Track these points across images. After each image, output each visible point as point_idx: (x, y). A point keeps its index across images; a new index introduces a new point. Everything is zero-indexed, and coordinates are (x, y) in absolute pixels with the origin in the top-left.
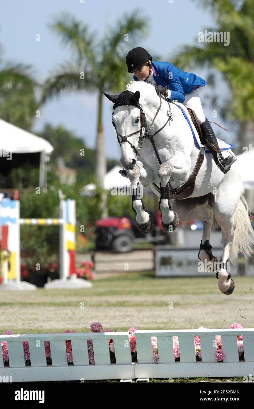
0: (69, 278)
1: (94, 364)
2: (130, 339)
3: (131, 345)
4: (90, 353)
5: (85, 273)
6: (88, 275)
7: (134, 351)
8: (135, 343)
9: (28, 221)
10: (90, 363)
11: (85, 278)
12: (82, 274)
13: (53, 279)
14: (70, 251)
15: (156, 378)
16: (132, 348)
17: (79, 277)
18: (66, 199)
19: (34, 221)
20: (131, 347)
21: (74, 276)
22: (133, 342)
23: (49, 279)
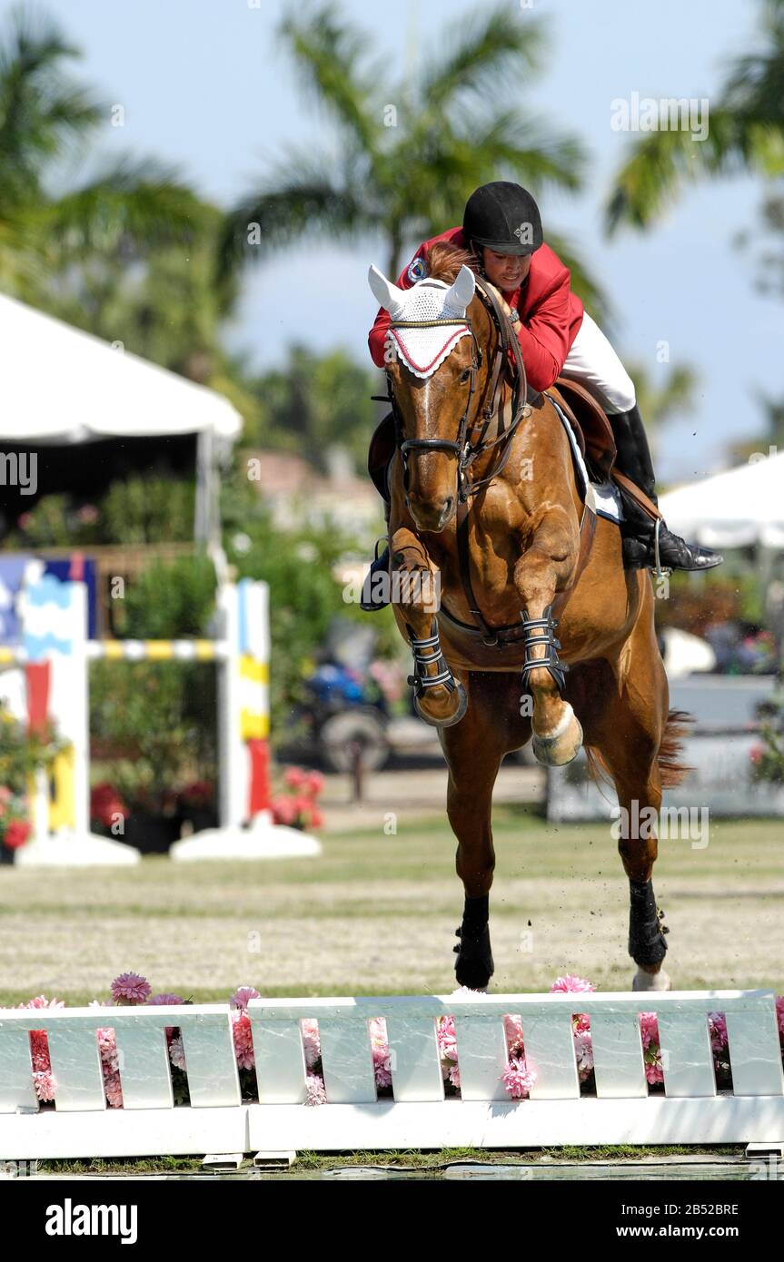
0: (246, 826)
1: (121, 1106)
2: (234, 1026)
3: (239, 1047)
4: (106, 1072)
5: (298, 811)
6: (306, 816)
7: (248, 1067)
8: (251, 1038)
9: (114, 649)
10: (108, 1103)
11: (298, 825)
12: (288, 814)
13: (197, 829)
14: (250, 742)
15: (316, 1151)
16: (241, 1056)
17: (278, 820)
18: (238, 580)
19: (134, 649)
20: (239, 1053)
21: (264, 819)
22: (242, 1038)
23: (186, 829)
